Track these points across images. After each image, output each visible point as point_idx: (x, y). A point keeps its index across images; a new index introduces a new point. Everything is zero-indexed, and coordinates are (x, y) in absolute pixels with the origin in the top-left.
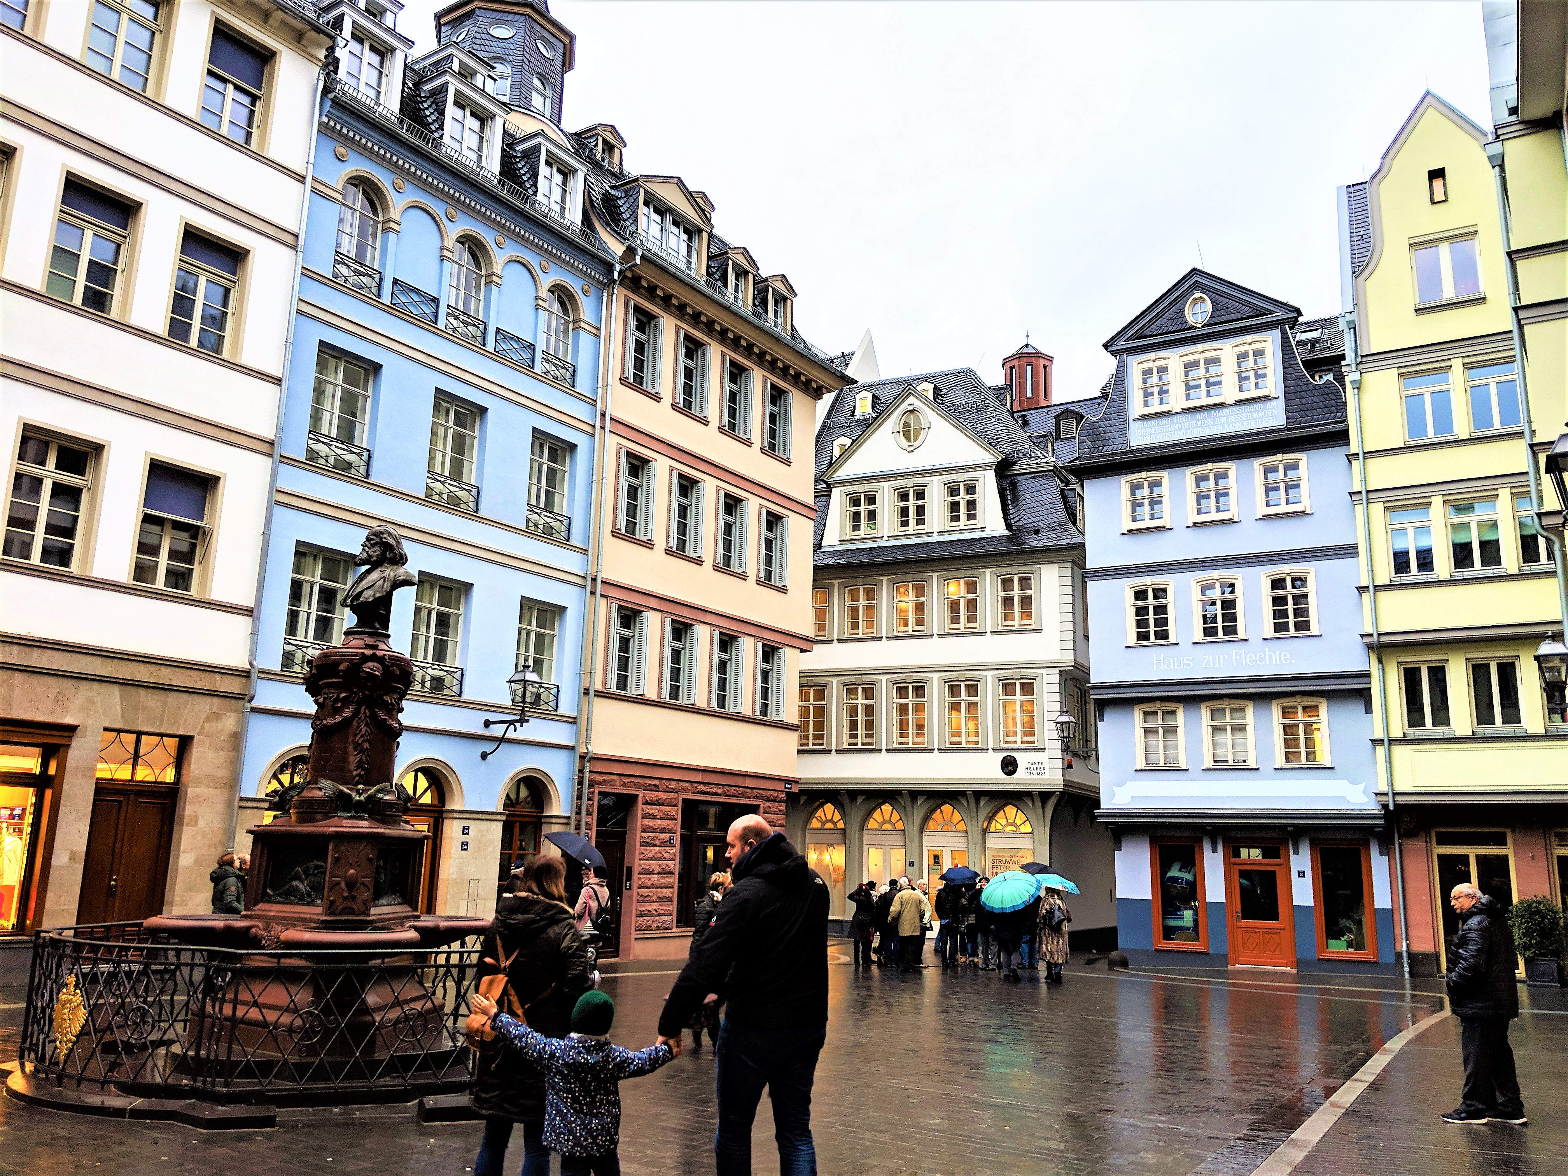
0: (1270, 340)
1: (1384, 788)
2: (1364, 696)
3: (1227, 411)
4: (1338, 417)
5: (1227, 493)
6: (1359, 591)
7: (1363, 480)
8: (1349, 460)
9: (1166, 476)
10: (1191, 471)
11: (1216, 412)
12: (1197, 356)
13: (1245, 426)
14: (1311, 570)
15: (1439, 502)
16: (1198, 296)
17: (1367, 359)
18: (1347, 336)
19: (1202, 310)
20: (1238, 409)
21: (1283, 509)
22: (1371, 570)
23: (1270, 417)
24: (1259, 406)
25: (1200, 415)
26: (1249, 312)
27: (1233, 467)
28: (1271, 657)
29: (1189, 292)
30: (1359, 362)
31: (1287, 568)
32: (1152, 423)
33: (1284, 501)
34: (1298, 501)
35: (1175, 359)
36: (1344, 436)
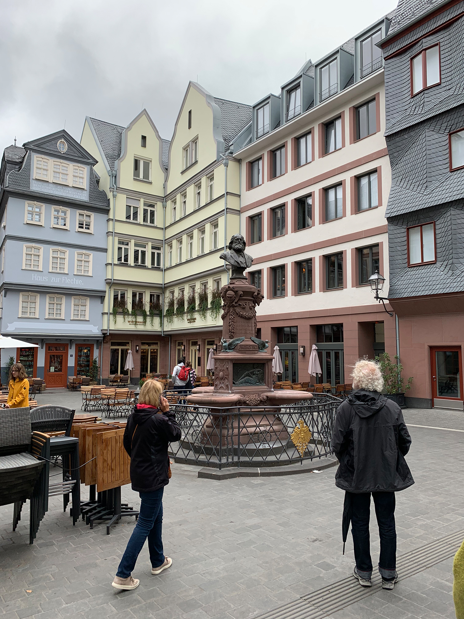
0: (86, 169)
1: (106, 328)
2: (102, 298)
3: (69, 189)
4: (105, 204)
5: (64, 219)
6: (107, 265)
7: (114, 228)
8: (108, 220)
9: (44, 206)
10: (53, 207)
11: (64, 188)
12: (60, 164)
13: (75, 197)
14: (92, 254)
15: (133, 242)
16: (63, 140)
17: (118, 189)
18: (111, 178)
19: (63, 147)
20: (73, 189)
21: (84, 230)
22: (113, 259)
23: (84, 197)
24: (80, 191)
25: (59, 187)
26: (80, 155)
27: (69, 211)
28: (75, 281)
29: (60, 138)
30: (116, 189)
31: (84, 251)
32: (40, 183)
33: (84, 228)
34: (88, 229)
35: (51, 162)
36: (107, 211)
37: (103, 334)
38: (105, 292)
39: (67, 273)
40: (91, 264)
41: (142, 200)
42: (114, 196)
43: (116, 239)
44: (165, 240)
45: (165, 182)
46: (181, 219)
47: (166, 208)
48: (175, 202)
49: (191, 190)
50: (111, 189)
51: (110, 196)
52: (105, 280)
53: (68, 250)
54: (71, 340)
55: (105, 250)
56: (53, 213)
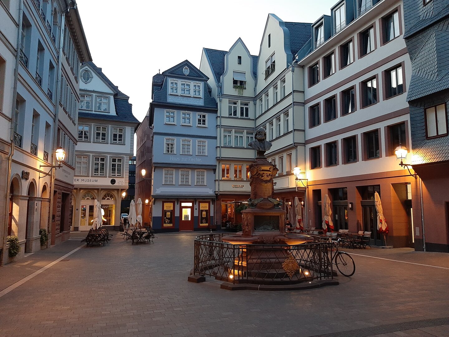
0: (202, 84)
1: (217, 190)
2: (215, 170)
3: (191, 99)
4: (215, 106)
5: (189, 119)
6: (217, 147)
7: (220, 123)
8: (217, 117)
9: (176, 111)
10: (182, 112)
11: (189, 98)
12: (185, 83)
13: (195, 104)
14: (207, 141)
15: (233, 130)
16: (186, 67)
17: (223, 95)
18: (218, 88)
19: (186, 71)
20: (193, 99)
21: (202, 125)
22: (220, 143)
23: (201, 103)
24: (198, 99)
25: (185, 98)
26: (198, 76)
27: (191, 113)
28: (197, 160)
29: (184, 65)
30: (222, 96)
31: (202, 140)
32: (173, 97)
33: (202, 124)
34: (205, 124)
35: (180, 82)
36: (216, 112)
37: (216, 194)
38: (216, 166)
39: (191, 154)
40: (206, 147)
41: (239, 101)
42: (220, 101)
43: (222, 129)
44: (256, 128)
45: (255, 86)
46: (265, 112)
47: (256, 105)
48: (261, 100)
49: (271, 91)
50: (218, 96)
51: (218, 101)
52: (216, 158)
53: (191, 140)
54: (195, 198)
55: (215, 138)
56: (182, 116)
